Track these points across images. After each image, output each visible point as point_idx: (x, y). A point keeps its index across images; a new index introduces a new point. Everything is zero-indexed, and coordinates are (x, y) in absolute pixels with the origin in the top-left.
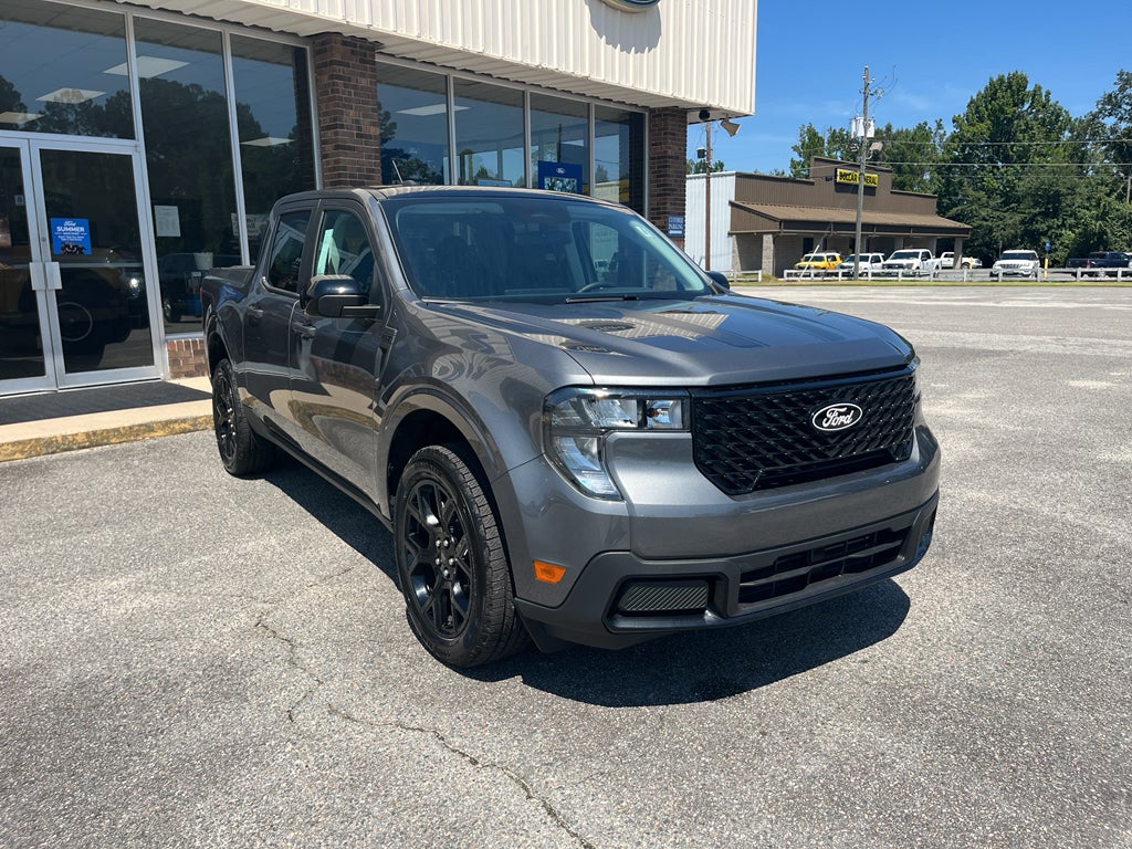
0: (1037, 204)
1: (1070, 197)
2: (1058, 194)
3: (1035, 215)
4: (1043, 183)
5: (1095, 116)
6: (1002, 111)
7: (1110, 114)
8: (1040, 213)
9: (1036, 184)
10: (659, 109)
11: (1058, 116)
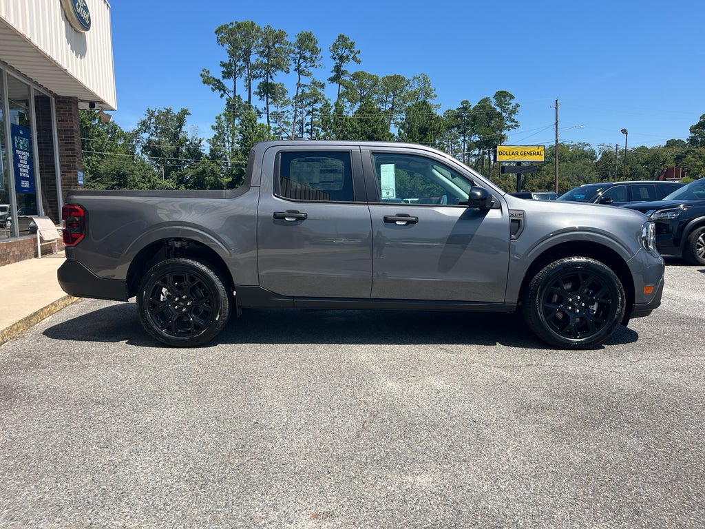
0: (113, 179)
1: (131, 176)
2: (124, 174)
3: (114, 185)
4: (115, 167)
5: (138, 133)
6: (84, 123)
7: (145, 132)
8: (116, 184)
9: (112, 167)
10: (63, 97)
11: (116, 129)
